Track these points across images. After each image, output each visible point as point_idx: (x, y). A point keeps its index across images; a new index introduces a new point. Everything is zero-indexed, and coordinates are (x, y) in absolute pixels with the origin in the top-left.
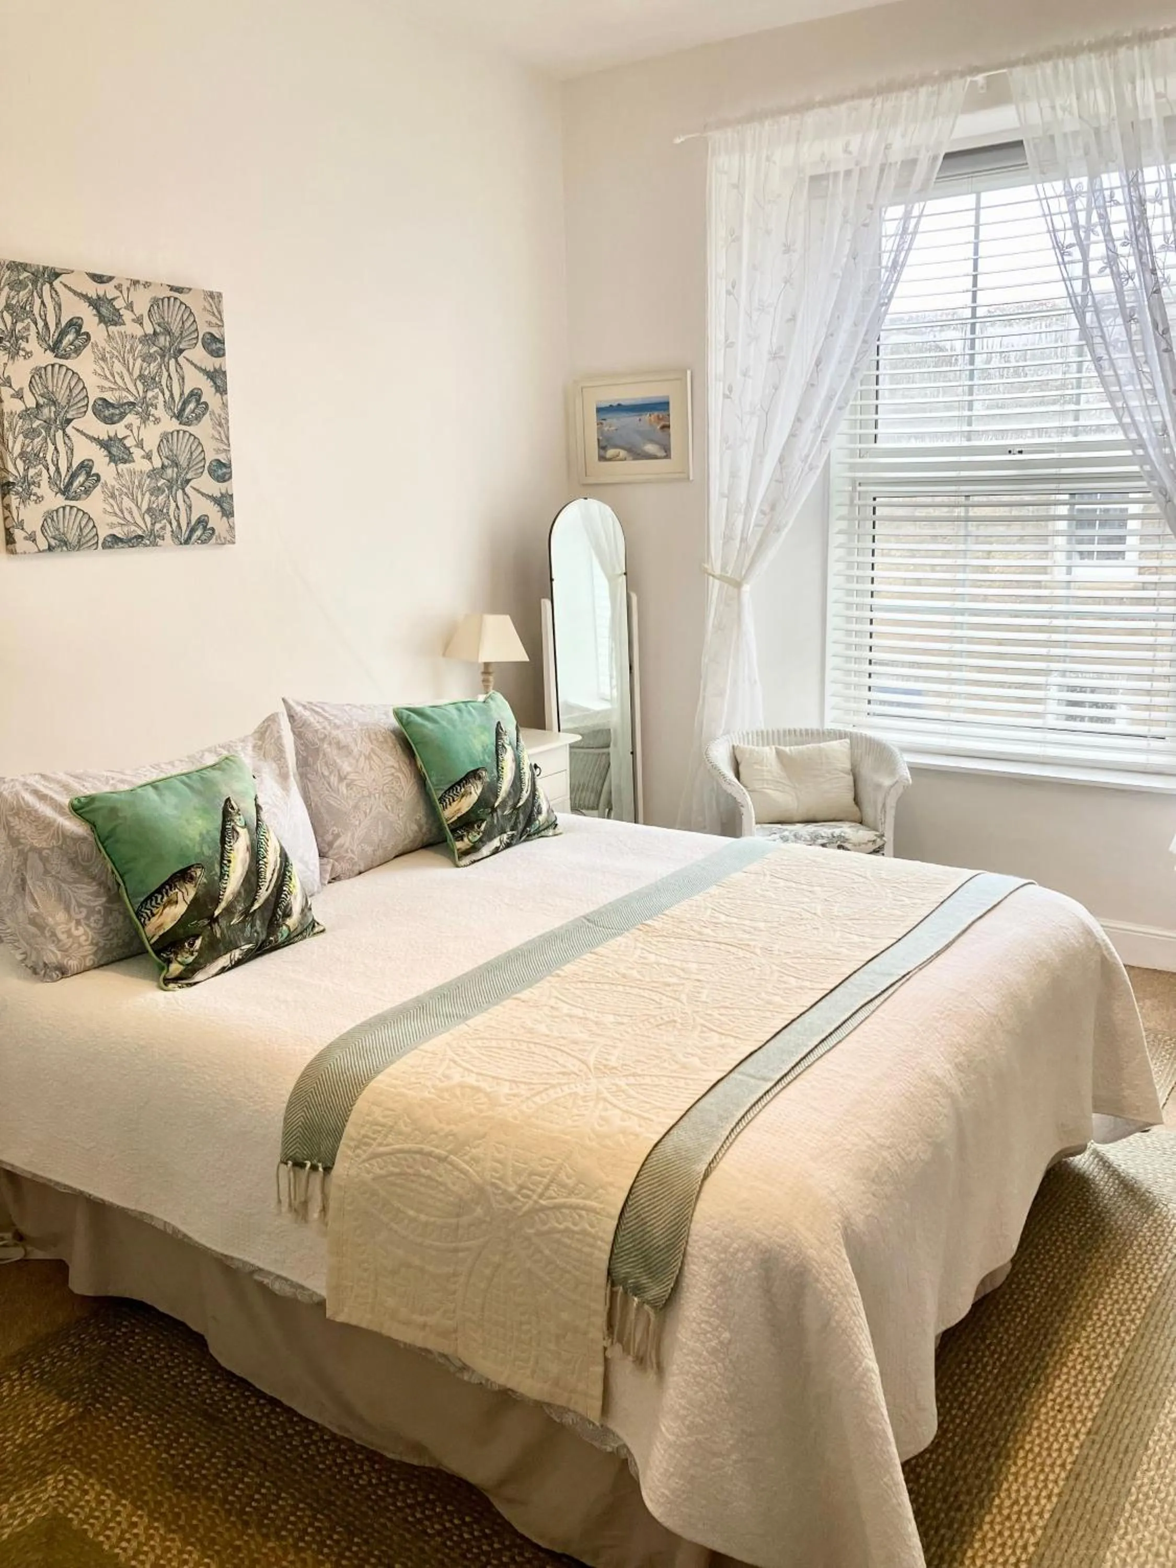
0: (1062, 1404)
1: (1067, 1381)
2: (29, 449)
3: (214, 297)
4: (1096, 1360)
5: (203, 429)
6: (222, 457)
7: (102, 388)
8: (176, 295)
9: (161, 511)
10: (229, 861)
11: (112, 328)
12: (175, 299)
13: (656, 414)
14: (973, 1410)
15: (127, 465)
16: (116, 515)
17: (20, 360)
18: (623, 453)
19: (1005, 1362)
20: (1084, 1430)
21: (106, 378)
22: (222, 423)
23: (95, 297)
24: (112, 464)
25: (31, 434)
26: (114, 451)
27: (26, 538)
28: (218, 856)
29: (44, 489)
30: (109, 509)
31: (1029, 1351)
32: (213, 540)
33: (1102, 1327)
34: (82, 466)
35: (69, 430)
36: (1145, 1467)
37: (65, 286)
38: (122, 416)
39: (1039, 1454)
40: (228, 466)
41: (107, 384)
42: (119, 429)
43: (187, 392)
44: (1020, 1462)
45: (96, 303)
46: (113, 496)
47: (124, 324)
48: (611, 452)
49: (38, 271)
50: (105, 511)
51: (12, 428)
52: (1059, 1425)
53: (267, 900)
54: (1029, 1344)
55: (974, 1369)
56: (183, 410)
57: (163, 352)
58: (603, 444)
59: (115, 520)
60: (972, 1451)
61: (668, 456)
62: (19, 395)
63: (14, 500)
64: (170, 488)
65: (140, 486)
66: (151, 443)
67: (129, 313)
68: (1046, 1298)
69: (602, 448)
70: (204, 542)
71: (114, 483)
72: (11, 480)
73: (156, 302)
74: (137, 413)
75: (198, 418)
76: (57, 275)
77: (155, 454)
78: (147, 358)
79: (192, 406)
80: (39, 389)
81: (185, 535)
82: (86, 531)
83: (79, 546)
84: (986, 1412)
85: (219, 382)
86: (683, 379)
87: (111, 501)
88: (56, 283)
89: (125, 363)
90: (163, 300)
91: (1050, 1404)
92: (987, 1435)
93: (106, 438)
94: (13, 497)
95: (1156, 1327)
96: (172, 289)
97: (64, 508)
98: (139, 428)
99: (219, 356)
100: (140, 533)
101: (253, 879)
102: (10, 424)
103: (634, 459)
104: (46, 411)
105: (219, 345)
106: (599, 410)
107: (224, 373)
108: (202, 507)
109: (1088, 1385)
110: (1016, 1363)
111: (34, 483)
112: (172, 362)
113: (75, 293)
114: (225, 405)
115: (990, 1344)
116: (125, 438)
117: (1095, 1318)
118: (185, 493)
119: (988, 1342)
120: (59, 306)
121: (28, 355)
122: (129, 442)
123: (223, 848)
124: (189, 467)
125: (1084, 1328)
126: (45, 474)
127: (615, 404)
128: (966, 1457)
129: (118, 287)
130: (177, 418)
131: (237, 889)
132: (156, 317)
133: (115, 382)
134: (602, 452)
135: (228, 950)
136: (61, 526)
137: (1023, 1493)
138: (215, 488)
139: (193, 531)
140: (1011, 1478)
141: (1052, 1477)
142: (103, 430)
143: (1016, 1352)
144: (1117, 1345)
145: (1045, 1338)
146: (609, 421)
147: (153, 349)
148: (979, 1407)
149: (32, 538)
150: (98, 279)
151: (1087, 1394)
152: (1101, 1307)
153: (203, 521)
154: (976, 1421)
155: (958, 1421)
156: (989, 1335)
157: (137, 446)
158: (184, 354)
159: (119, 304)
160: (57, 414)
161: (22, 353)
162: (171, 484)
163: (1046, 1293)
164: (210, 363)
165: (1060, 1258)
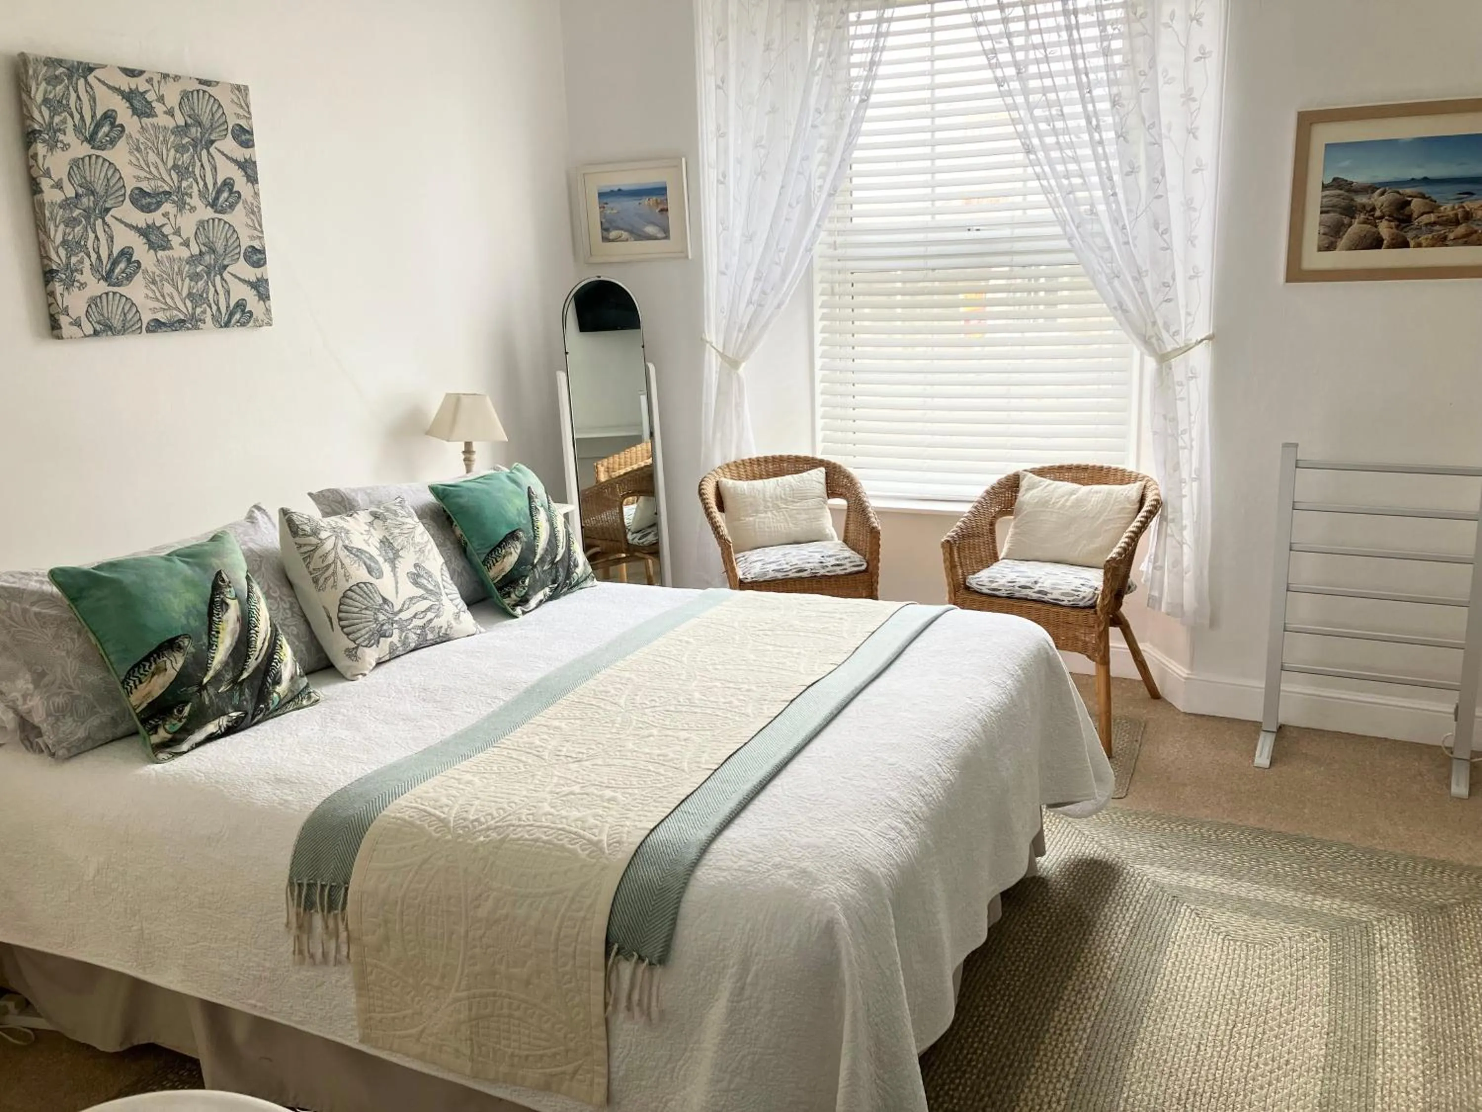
0: (1061, 1030)
1: (1064, 1010)
2: (70, 238)
3: (241, 90)
4: (1086, 992)
5: (237, 217)
6: (257, 244)
7: (138, 178)
8: (205, 88)
9: (201, 296)
11: (145, 120)
12: (204, 92)
13: (654, 198)
14: (991, 1042)
15: (167, 252)
16: (158, 300)
17: (58, 152)
18: (625, 235)
19: (1014, 1002)
20: (1081, 1047)
21: (142, 169)
22: (254, 212)
23: (127, 90)
24: (152, 251)
25: (71, 223)
26: (153, 238)
27: (71, 324)
29: (87, 276)
30: (151, 294)
31: (1032, 991)
32: (251, 324)
33: (1089, 966)
34: (122, 253)
35: (108, 218)
36: (1132, 1070)
37: (99, 80)
38: (159, 205)
39: (1047, 1070)
40: (262, 252)
41: (143, 174)
42: (157, 218)
43: (219, 182)
44: (1032, 1077)
45: (129, 96)
46: (154, 282)
47: (156, 116)
48: (613, 234)
49: (73, 66)
50: (147, 297)
51: (53, 218)
52: (1060, 1045)
54: (1032, 986)
55: (989, 1011)
56: (217, 198)
57: (195, 143)
58: (606, 225)
59: (157, 305)
60: (993, 1073)
61: (667, 237)
62: (59, 186)
63: (58, 288)
64: (208, 274)
65: (180, 272)
66: (188, 231)
67: (160, 104)
68: (1043, 949)
69: (605, 229)
70: (243, 325)
71: (155, 269)
72: (54, 267)
73: (186, 95)
74: (174, 202)
75: (232, 206)
76: (91, 70)
77: (192, 240)
78: (180, 149)
79: (225, 195)
80: (77, 179)
81: (225, 317)
82: (129, 316)
83: (124, 330)
84: (1002, 1042)
85: (249, 171)
86: (678, 167)
87: (153, 287)
88: (91, 78)
89: (159, 155)
90: (192, 92)
91: (1052, 1030)
92: (1004, 1060)
93: (144, 226)
94: (57, 284)
95: (1131, 961)
96: (201, 82)
97: (107, 294)
98: (175, 216)
99: (248, 147)
100: (182, 317)
102: (51, 213)
103: (636, 240)
104: (85, 200)
105: (248, 137)
106: (601, 195)
107: (255, 163)
108: (240, 292)
109: (1082, 1012)
110: (1023, 1002)
111: (77, 270)
112: (204, 152)
113: (109, 87)
114: (256, 194)
115: (1000, 990)
116: (163, 225)
117: (1082, 960)
118: (222, 279)
119: (998, 988)
120: (93, 99)
121: (66, 147)
122: (167, 230)
124: (225, 254)
125: (1074, 969)
126: (87, 262)
127: (616, 189)
128: (988, 1078)
129: (150, 81)
130: (212, 207)
131: (224, 659)
132: (186, 109)
133: (150, 173)
134: (605, 233)
135: (216, 717)
136: (105, 311)
137: (1037, 1101)
138: (251, 274)
139: (231, 315)
140: (1026, 1090)
141: (1059, 1086)
142: (140, 218)
143: (1021, 994)
144: (1101, 979)
145: (1044, 980)
146: (610, 205)
147: (186, 140)
148: (995, 1039)
149: (77, 323)
150: (131, 73)
151: (1081, 1019)
152: (1086, 951)
153: (241, 305)
154: (994, 1050)
155: (979, 1052)
156: (999, 983)
157: (174, 234)
158: (215, 145)
159: (150, 96)
160: (96, 203)
161: (59, 145)
162: (209, 270)
163: (1042, 945)
164: (240, 153)
165: (1051, 917)
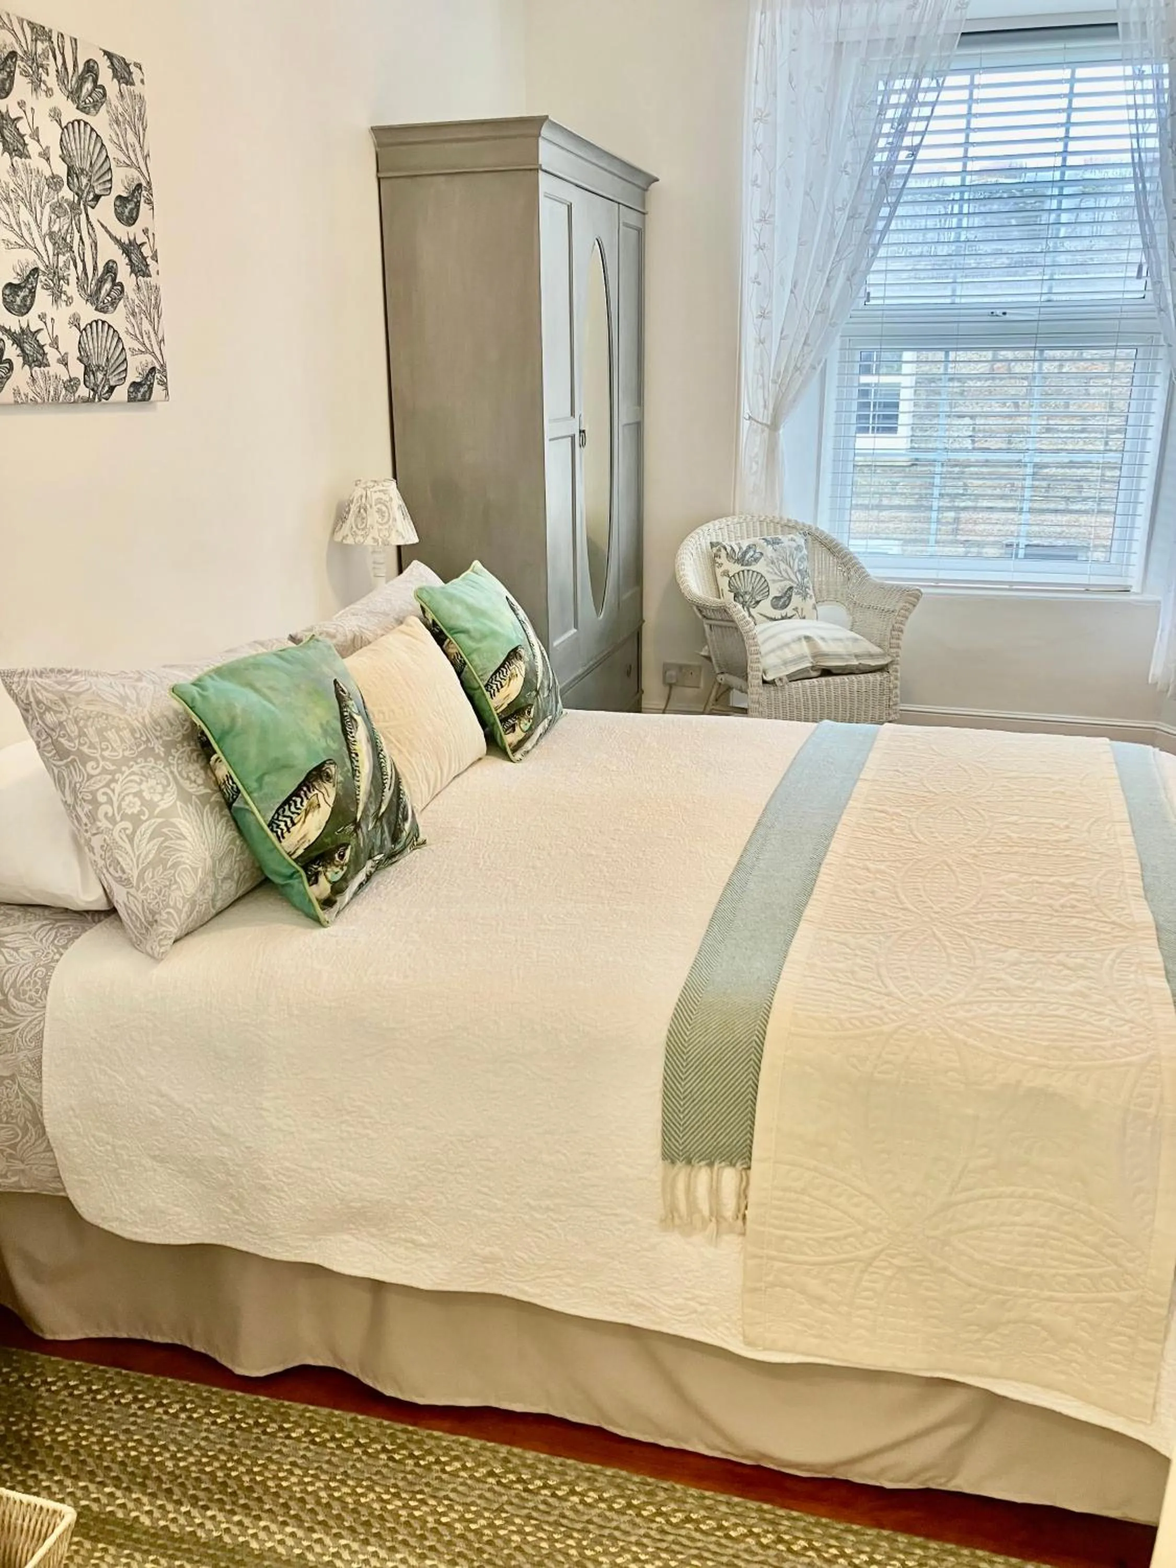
10: (357, 755)
28: (345, 749)
53: (391, 800)
101: (379, 775)
123: (347, 739)
